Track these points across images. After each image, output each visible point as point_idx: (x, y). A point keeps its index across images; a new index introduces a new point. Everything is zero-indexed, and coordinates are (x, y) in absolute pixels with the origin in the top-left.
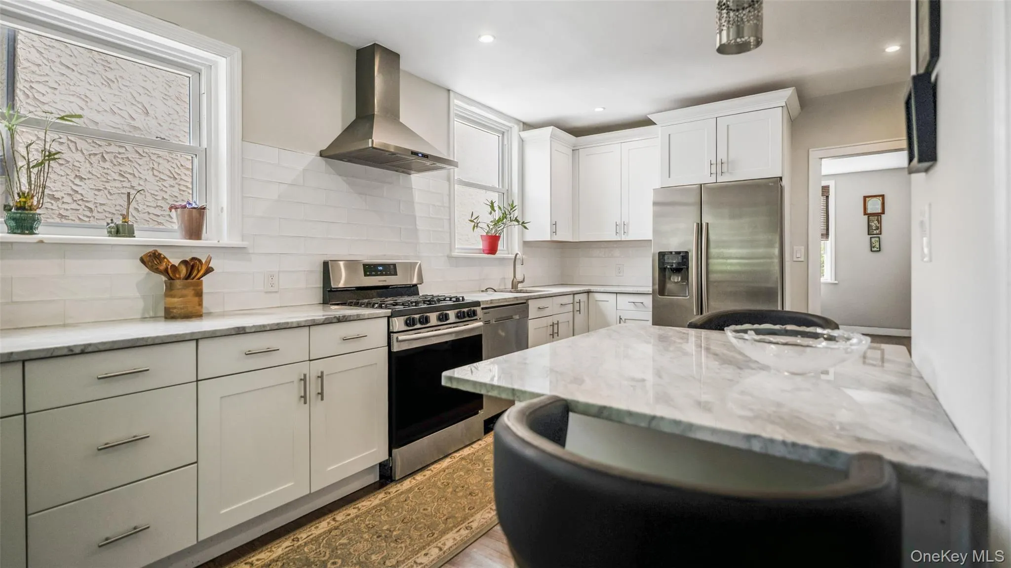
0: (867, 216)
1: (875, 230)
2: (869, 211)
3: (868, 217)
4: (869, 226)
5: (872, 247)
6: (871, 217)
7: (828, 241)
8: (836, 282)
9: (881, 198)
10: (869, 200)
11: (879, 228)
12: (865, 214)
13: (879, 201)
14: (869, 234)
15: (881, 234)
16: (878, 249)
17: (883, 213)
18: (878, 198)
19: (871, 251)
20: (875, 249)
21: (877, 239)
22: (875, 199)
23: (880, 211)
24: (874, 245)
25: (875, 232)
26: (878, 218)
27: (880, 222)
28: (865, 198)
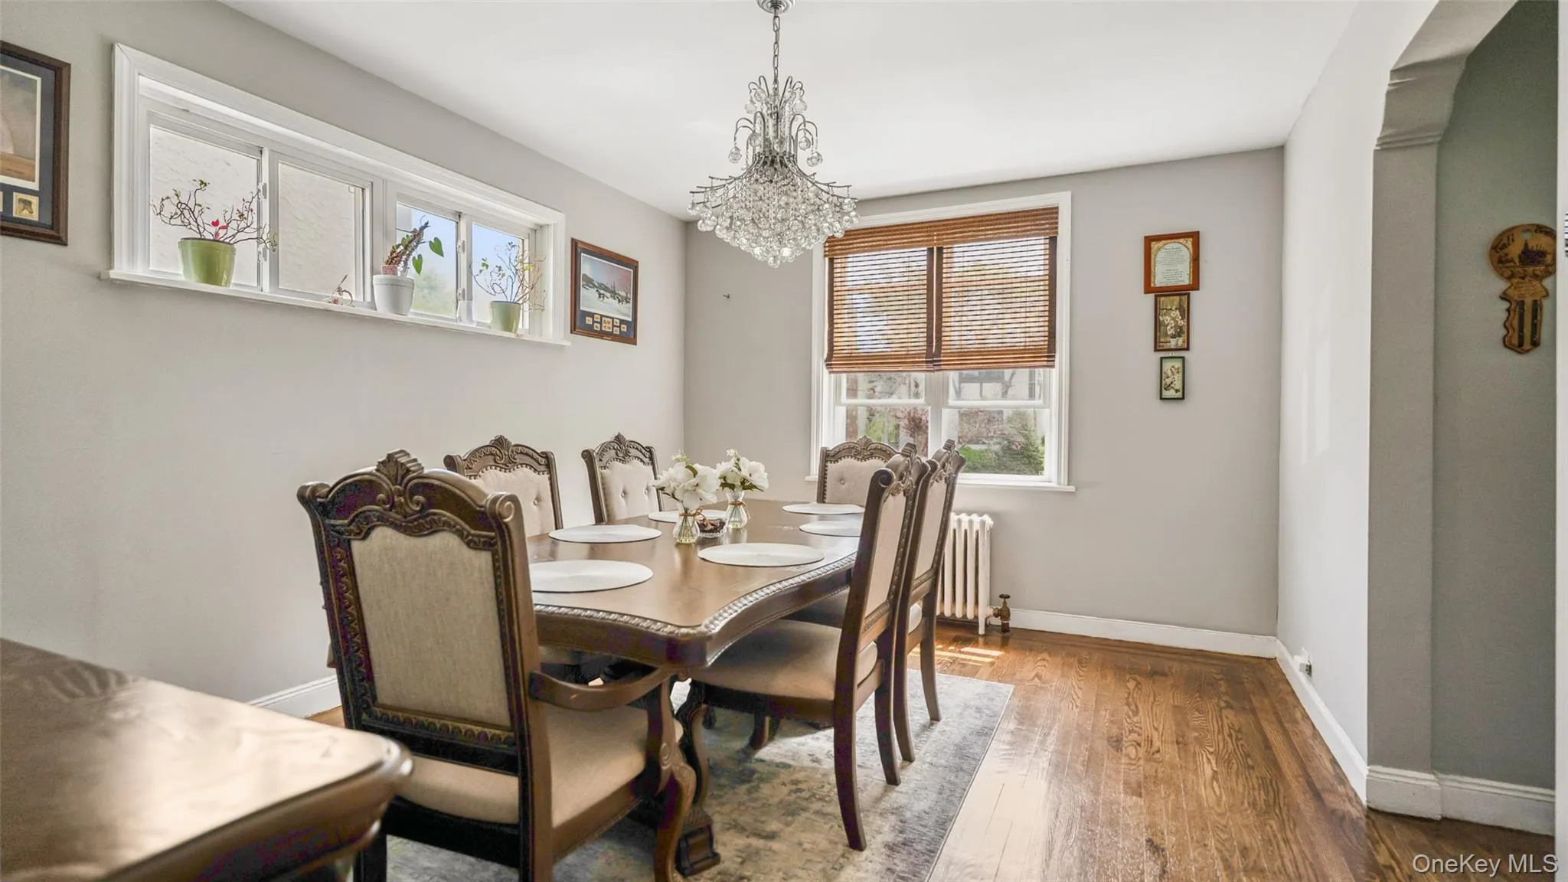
0: (1152, 296)
1: (1174, 337)
2: (1160, 280)
3: (1156, 297)
4: (1158, 325)
5: (1163, 387)
6: (1162, 299)
7: (1054, 370)
8: (1072, 488)
9: (1189, 242)
10: (1159, 249)
11: (1184, 331)
12: (1148, 289)
13: (1182, 251)
14: (1156, 350)
15: (1188, 349)
16: (1179, 395)
17: (1195, 285)
18: (1181, 240)
19: (1161, 398)
20: (1171, 393)
21: (1178, 364)
22: (1172, 245)
23: (1185, 280)
24: (1168, 381)
25: (1173, 343)
26: (1180, 300)
27: (1186, 312)
28: (1149, 240)
